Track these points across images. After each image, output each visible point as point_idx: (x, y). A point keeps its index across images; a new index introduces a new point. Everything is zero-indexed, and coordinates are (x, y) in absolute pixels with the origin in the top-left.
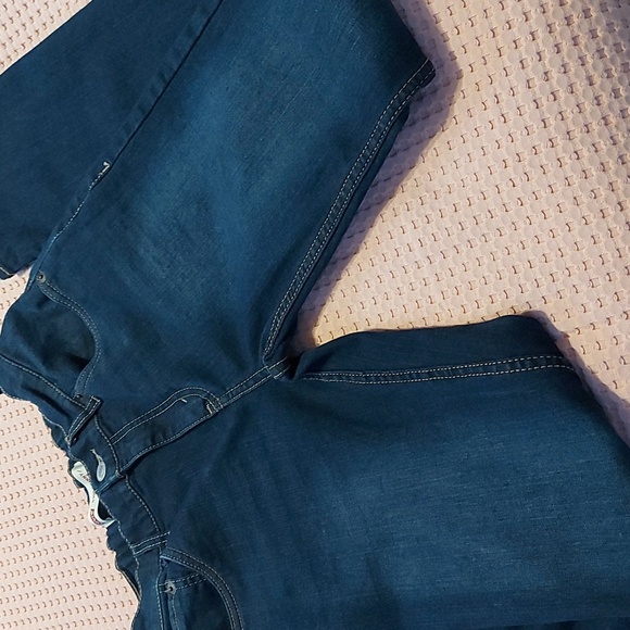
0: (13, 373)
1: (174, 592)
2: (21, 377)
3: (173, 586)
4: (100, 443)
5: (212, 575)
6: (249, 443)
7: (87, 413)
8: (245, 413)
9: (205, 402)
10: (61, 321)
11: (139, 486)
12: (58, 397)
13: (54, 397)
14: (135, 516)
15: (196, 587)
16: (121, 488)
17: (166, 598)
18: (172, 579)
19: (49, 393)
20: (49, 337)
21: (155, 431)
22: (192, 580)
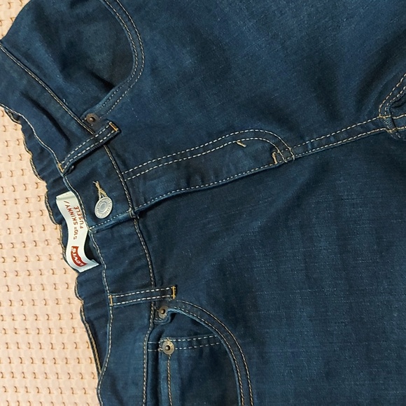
0: (15, 75)
1: (170, 353)
2: (25, 82)
3: (171, 345)
4: (108, 176)
5: (229, 341)
6: (318, 203)
7: (97, 140)
8: (323, 170)
9: (272, 149)
10: (89, 30)
11: (148, 232)
12: (62, 116)
13: (57, 115)
14: (132, 263)
15: (201, 351)
16: (126, 230)
17: (156, 357)
18: (172, 336)
19: (52, 109)
20: (72, 45)
21: (189, 173)
22: (199, 342)
